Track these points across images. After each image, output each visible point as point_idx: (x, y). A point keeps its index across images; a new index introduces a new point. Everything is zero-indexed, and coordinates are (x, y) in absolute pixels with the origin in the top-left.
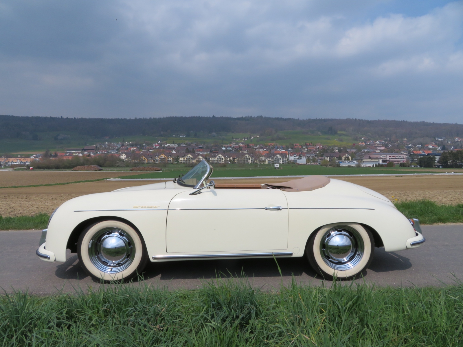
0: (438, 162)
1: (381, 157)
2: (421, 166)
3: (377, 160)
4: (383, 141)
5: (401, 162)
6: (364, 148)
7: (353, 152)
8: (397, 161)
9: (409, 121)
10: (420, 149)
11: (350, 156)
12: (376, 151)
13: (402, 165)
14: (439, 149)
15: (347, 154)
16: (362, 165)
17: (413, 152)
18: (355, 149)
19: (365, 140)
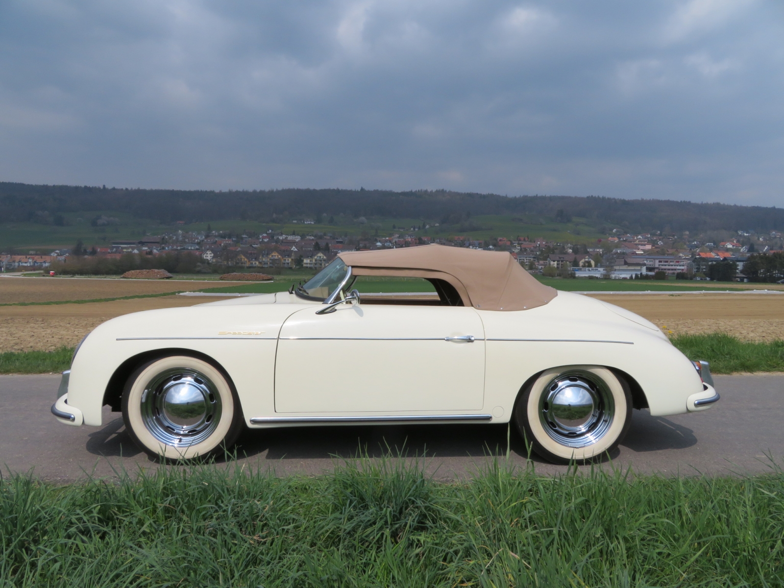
0: (742, 272)
1: (645, 262)
2: (712, 279)
3: (639, 268)
4: (649, 236)
5: (680, 271)
6: (617, 246)
7: (598, 254)
8: (672, 270)
9: (693, 201)
10: (711, 250)
11: (592, 259)
12: (637, 252)
13: (681, 277)
14: (743, 249)
15: (587, 257)
16: (613, 276)
17: (699, 255)
18: (601, 249)
19: (618, 233)
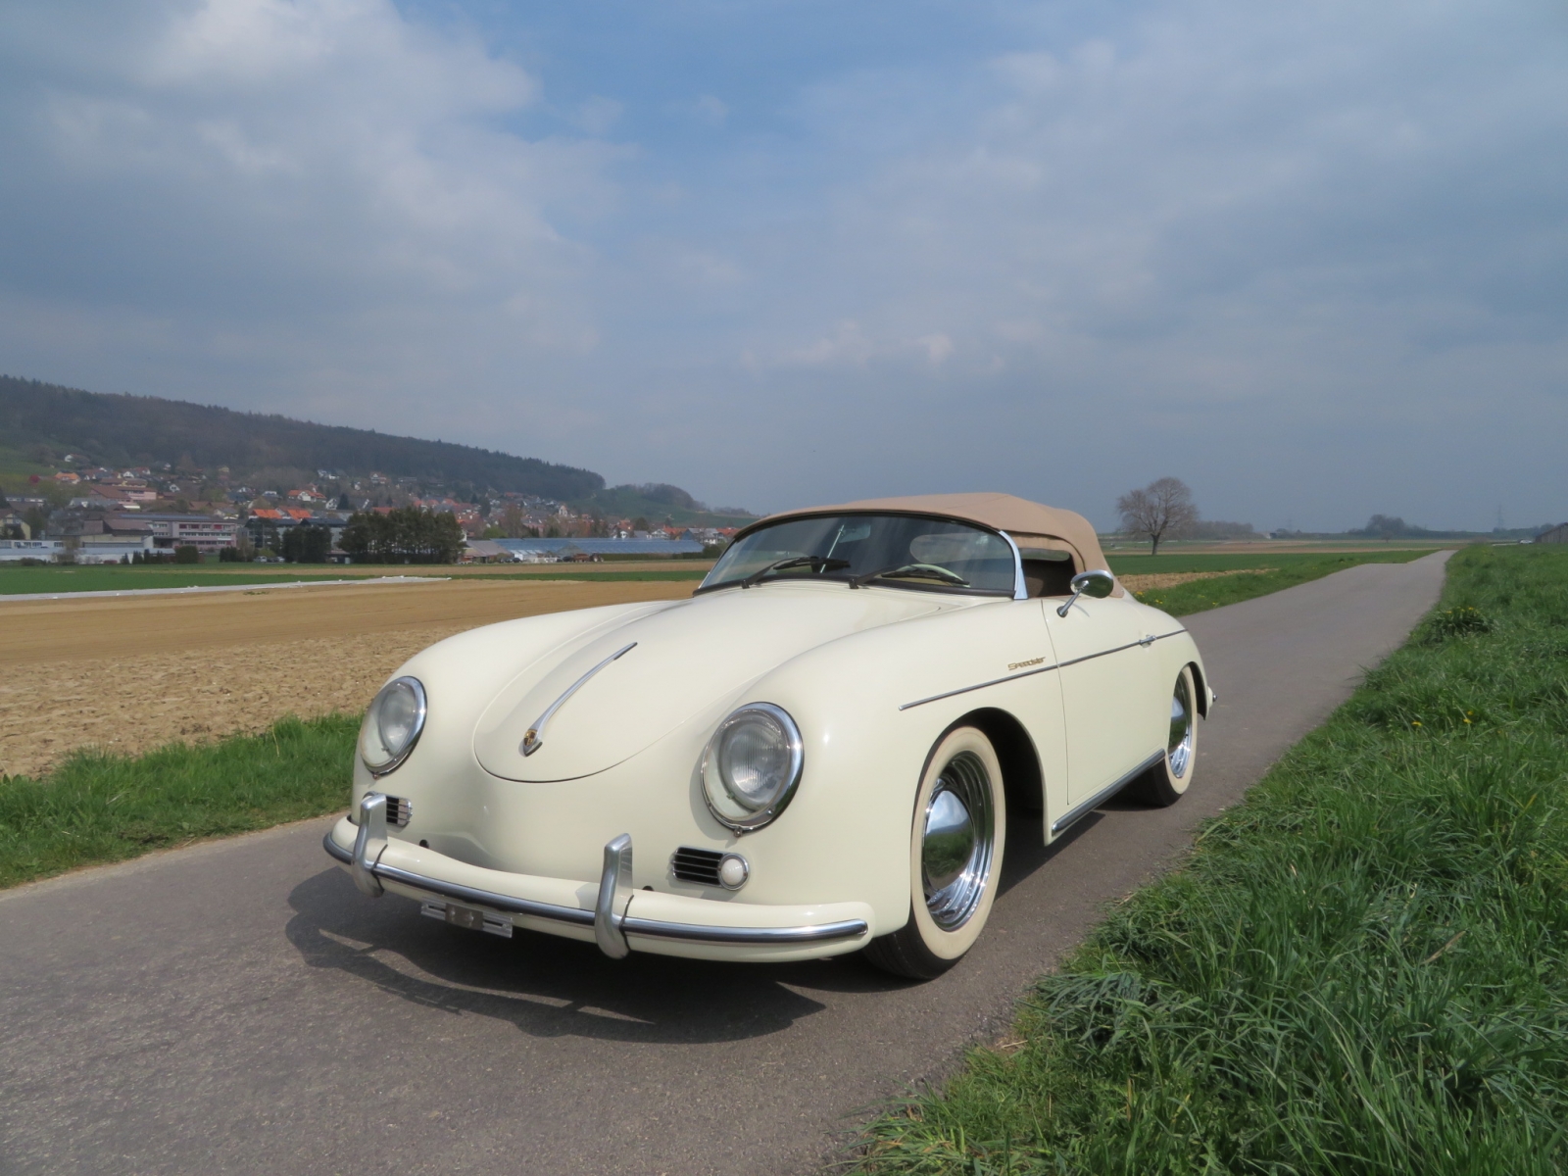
0: (340, 545)
1: (151, 526)
2: (289, 560)
3: (137, 540)
4: (149, 473)
5: (224, 546)
6: (79, 492)
7: (33, 509)
8: (208, 542)
9: (234, 408)
10: (275, 504)
11: (25, 521)
12: (127, 507)
13: (229, 556)
14: (330, 504)
15: (11, 516)
16: (83, 557)
17: (254, 514)
18: (40, 497)
19: (77, 465)
